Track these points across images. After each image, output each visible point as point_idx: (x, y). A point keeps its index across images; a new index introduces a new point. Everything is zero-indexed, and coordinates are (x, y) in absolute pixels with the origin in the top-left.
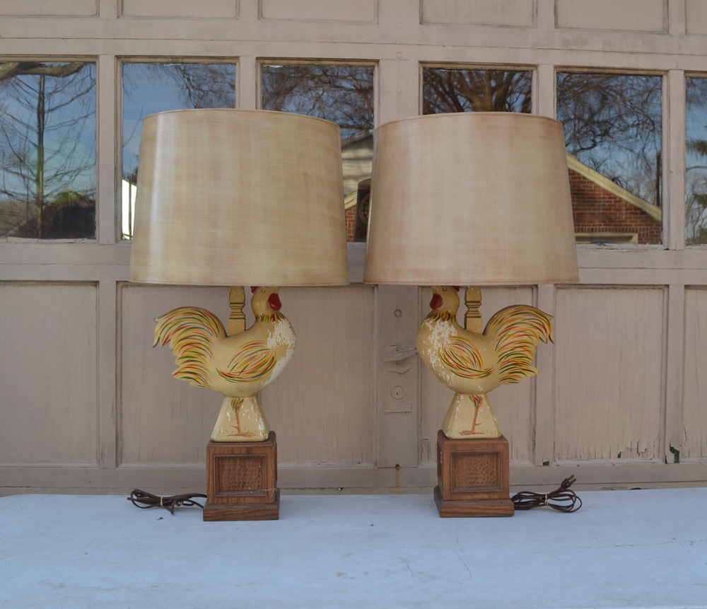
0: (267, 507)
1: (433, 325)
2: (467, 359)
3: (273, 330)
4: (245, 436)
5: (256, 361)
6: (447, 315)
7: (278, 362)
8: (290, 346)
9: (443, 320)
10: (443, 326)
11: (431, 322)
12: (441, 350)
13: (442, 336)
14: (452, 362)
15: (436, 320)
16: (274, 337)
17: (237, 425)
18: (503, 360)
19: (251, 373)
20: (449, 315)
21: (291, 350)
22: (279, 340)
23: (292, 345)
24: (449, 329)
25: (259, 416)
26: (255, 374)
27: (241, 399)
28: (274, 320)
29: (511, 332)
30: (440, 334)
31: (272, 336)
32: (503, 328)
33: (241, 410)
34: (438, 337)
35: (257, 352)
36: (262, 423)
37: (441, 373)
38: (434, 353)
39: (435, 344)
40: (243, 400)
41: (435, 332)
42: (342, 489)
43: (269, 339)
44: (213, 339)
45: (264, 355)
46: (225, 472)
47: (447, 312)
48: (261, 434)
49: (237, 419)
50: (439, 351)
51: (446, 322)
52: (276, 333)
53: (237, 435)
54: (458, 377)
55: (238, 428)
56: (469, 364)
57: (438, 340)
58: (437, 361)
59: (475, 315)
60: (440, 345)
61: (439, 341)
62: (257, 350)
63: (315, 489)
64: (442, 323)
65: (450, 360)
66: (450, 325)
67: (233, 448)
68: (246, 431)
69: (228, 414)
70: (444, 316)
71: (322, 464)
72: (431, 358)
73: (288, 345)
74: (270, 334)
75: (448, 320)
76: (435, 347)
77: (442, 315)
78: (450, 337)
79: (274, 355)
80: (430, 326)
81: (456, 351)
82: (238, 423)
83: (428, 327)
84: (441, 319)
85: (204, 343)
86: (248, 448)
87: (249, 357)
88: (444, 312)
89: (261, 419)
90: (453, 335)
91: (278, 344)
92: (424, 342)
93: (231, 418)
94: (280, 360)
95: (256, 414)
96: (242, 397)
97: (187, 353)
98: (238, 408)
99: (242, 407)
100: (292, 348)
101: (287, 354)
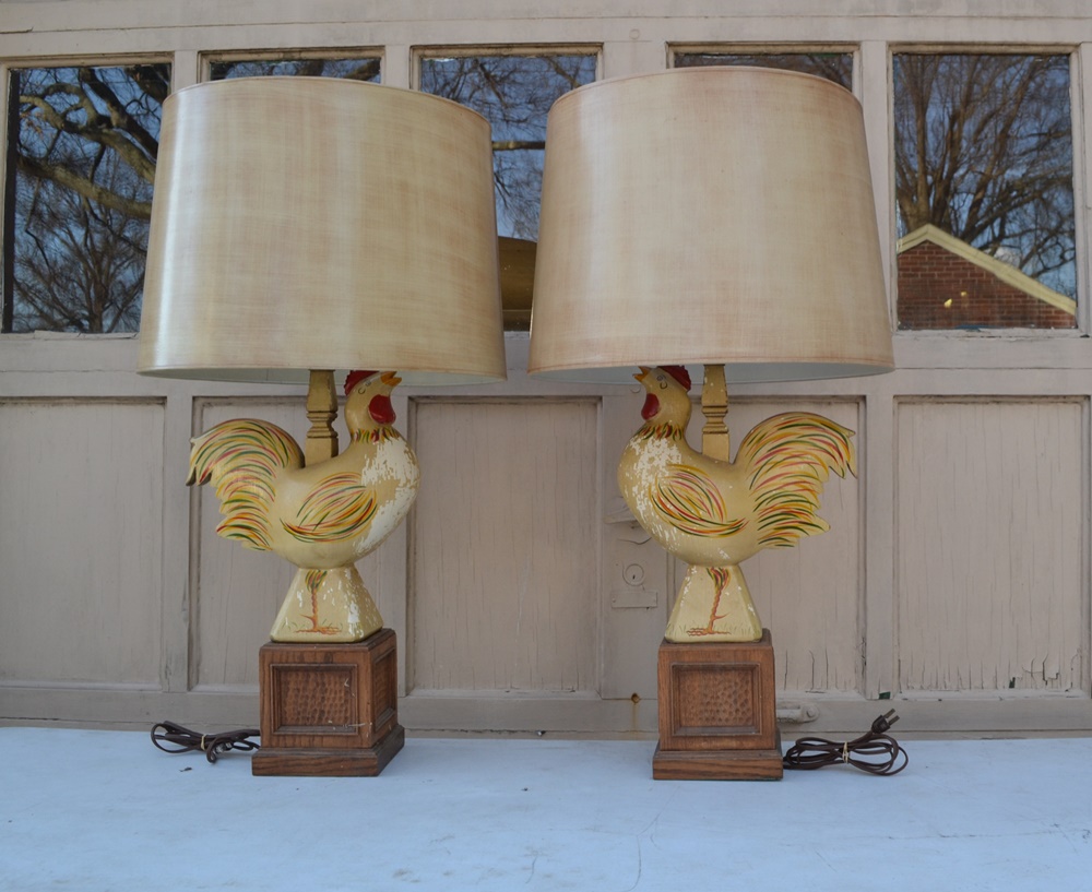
0: (359, 754)
1: (642, 446)
2: (698, 503)
3: (372, 455)
4: (324, 632)
5: (343, 507)
6: (667, 428)
7: (381, 509)
8: (403, 482)
9: (660, 437)
10: (658, 447)
11: (639, 440)
12: (653, 488)
13: (655, 463)
14: (672, 508)
15: (648, 438)
16: (373, 468)
17: (312, 614)
18: (763, 506)
19: (333, 525)
20: (670, 429)
21: (407, 490)
22: (383, 472)
23: (408, 481)
24: (668, 451)
25: (350, 599)
26: (340, 529)
27: (323, 571)
28: (377, 439)
29: (779, 457)
30: (651, 460)
31: (370, 465)
32: (763, 451)
33: (320, 588)
34: (648, 466)
35: (343, 491)
36: (356, 613)
37: (655, 529)
38: (642, 492)
39: (644, 477)
40: (325, 573)
41: (645, 457)
42: (543, 732)
43: (365, 469)
44: (278, 470)
45: (356, 497)
46: (290, 693)
47: (667, 424)
48: (350, 630)
49: (314, 604)
50: (650, 489)
51: (664, 440)
52: (379, 460)
53: (312, 631)
54: (683, 534)
55: (314, 620)
56: (701, 512)
57: (648, 471)
58: (648, 506)
59: (716, 430)
60: (651, 479)
61: (650, 472)
62: (345, 487)
63: (500, 732)
64: (657, 442)
65: (669, 506)
66: (670, 446)
67: (302, 653)
68: (326, 625)
69: (300, 597)
70: (661, 431)
71: (512, 691)
72: (639, 502)
73: (398, 481)
74: (368, 462)
75: (667, 437)
76: (643, 483)
77: (659, 429)
78: (669, 465)
79: (372, 496)
80: (637, 448)
81: (679, 489)
82: (314, 611)
83: (634, 450)
84: (656, 435)
85: (262, 477)
86: (327, 652)
87: (330, 499)
88: (663, 423)
89: (353, 605)
90: (674, 461)
91: (380, 478)
92: (627, 475)
93: (304, 603)
94: (384, 506)
95: (345, 596)
96: (324, 568)
97: (235, 494)
98: (317, 585)
99: (324, 584)
100: (408, 486)
101: (397, 495)
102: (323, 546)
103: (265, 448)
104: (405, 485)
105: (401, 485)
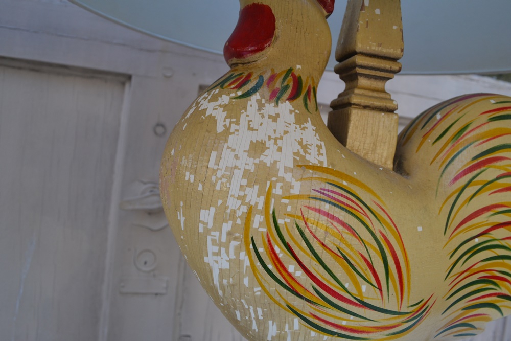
1: (233, 112)
6: (290, 82)
9: (276, 96)
10: (275, 118)
11: (225, 99)
12: (258, 219)
13: (268, 158)
15: (247, 95)
18: (459, 268)
20: (298, 82)
24: (295, 133)
29: (490, 173)
30: (257, 148)
32: (465, 159)
34: (249, 163)
37: (245, 312)
38: (227, 227)
39: (234, 190)
41: (240, 140)
47: (290, 71)
51: (286, 107)
54: (313, 333)
56: (364, 287)
57: (246, 174)
59: (377, 103)
60: (254, 196)
61: (252, 178)
64: (270, 108)
66: (299, 121)
70: (278, 84)
72: (211, 248)
75: (292, 98)
76: (232, 203)
77: (272, 78)
78: (302, 165)
80: (220, 115)
83: (213, 119)
84: (265, 91)
88: (281, 69)
90: (313, 158)
92: (189, 177)
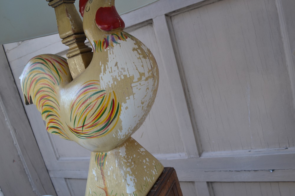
3: (105, 61)
7: (123, 106)
8: (137, 76)
16: (107, 72)
17: (103, 186)
22: (116, 74)
23: (142, 74)
25: (126, 173)
27: (104, 154)
28: (107, 45)
31: (105, 70)
33: (105, 167)
35: (90, 97)
36: (132, 183)
40: (106, 155)
42: (273, 170)
43: (102, 74)
44: (57, 87)
45: (100, 100)
52: (111, 64)
55: (105, 191)
68: (113, 194)
69: (94, 173)
73: (133, 77)
74: (102, 68)
79: (112, 97)
82: (104, 184)
85: (50, 94)
89: (129, 177)
91: (115, 79)
93: (98, 178)
94: (125, 102)
95: (122, 172)
96: (104, 151)
97: (44, 107)
98: (103, 164)
99: (106, 162)
100: (144, 78)
101: (135, 90)
102: (93, 140)
103: (46, 74)
104: (140, 79)
105: (136, 80)
